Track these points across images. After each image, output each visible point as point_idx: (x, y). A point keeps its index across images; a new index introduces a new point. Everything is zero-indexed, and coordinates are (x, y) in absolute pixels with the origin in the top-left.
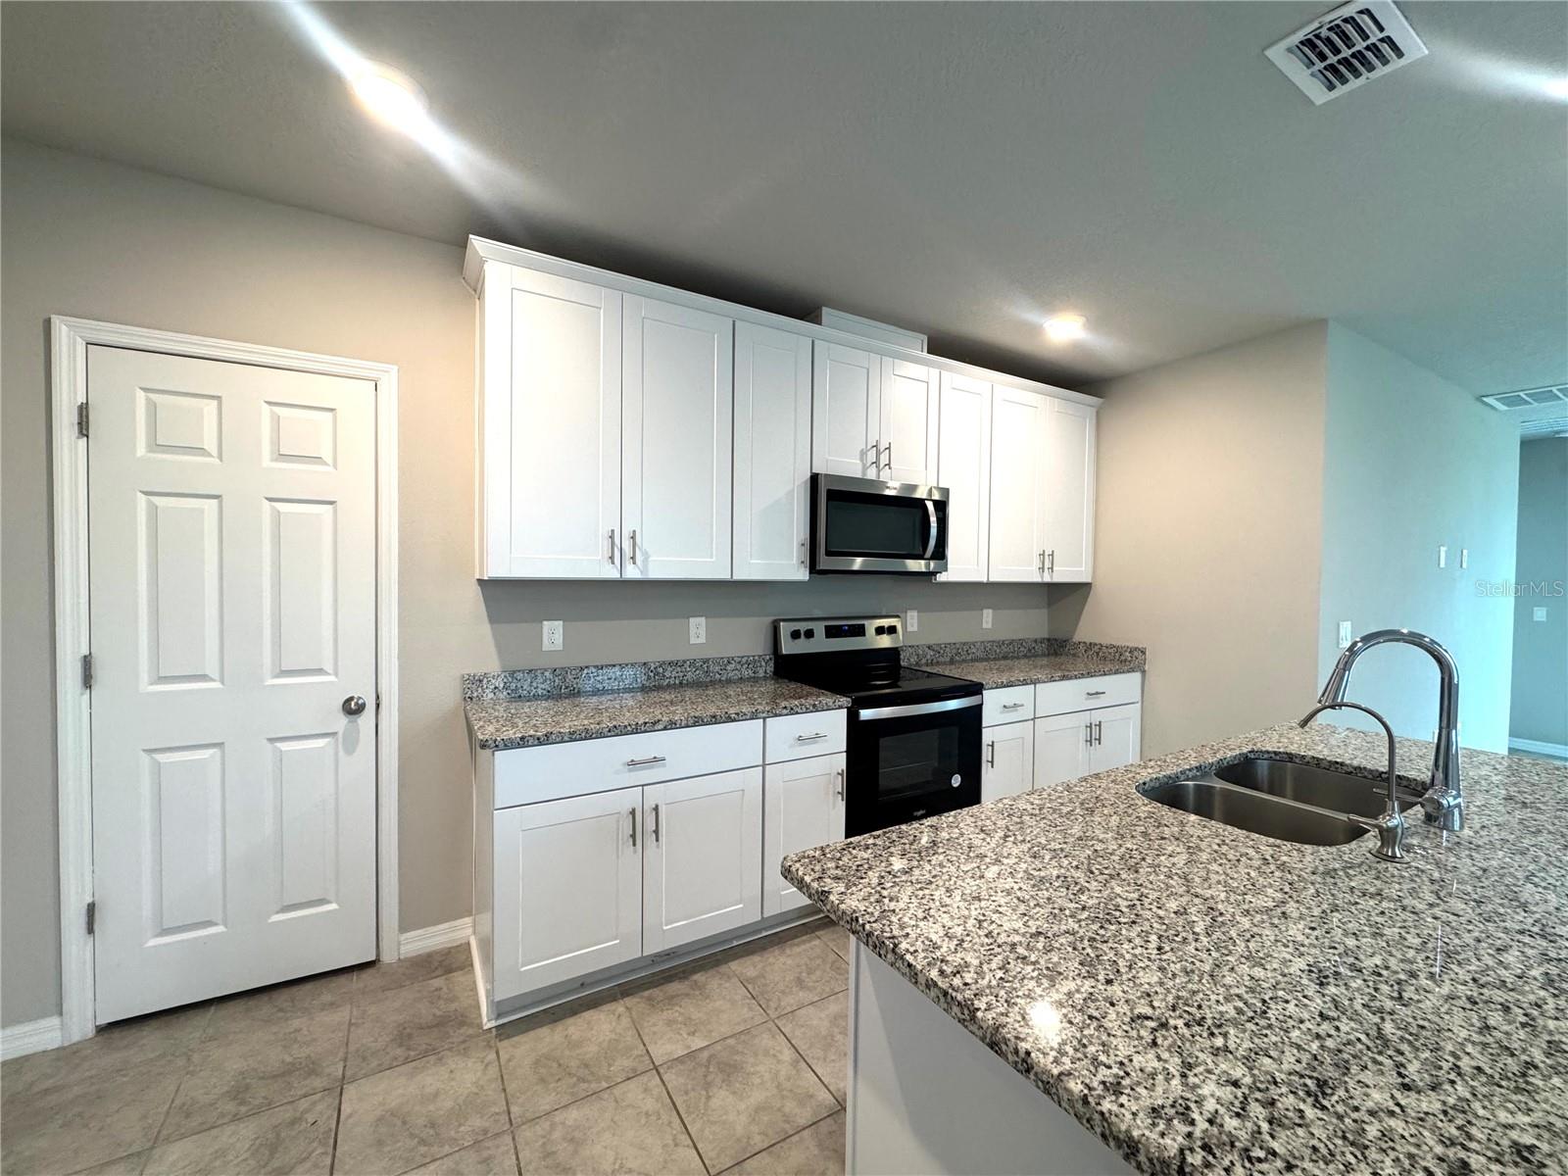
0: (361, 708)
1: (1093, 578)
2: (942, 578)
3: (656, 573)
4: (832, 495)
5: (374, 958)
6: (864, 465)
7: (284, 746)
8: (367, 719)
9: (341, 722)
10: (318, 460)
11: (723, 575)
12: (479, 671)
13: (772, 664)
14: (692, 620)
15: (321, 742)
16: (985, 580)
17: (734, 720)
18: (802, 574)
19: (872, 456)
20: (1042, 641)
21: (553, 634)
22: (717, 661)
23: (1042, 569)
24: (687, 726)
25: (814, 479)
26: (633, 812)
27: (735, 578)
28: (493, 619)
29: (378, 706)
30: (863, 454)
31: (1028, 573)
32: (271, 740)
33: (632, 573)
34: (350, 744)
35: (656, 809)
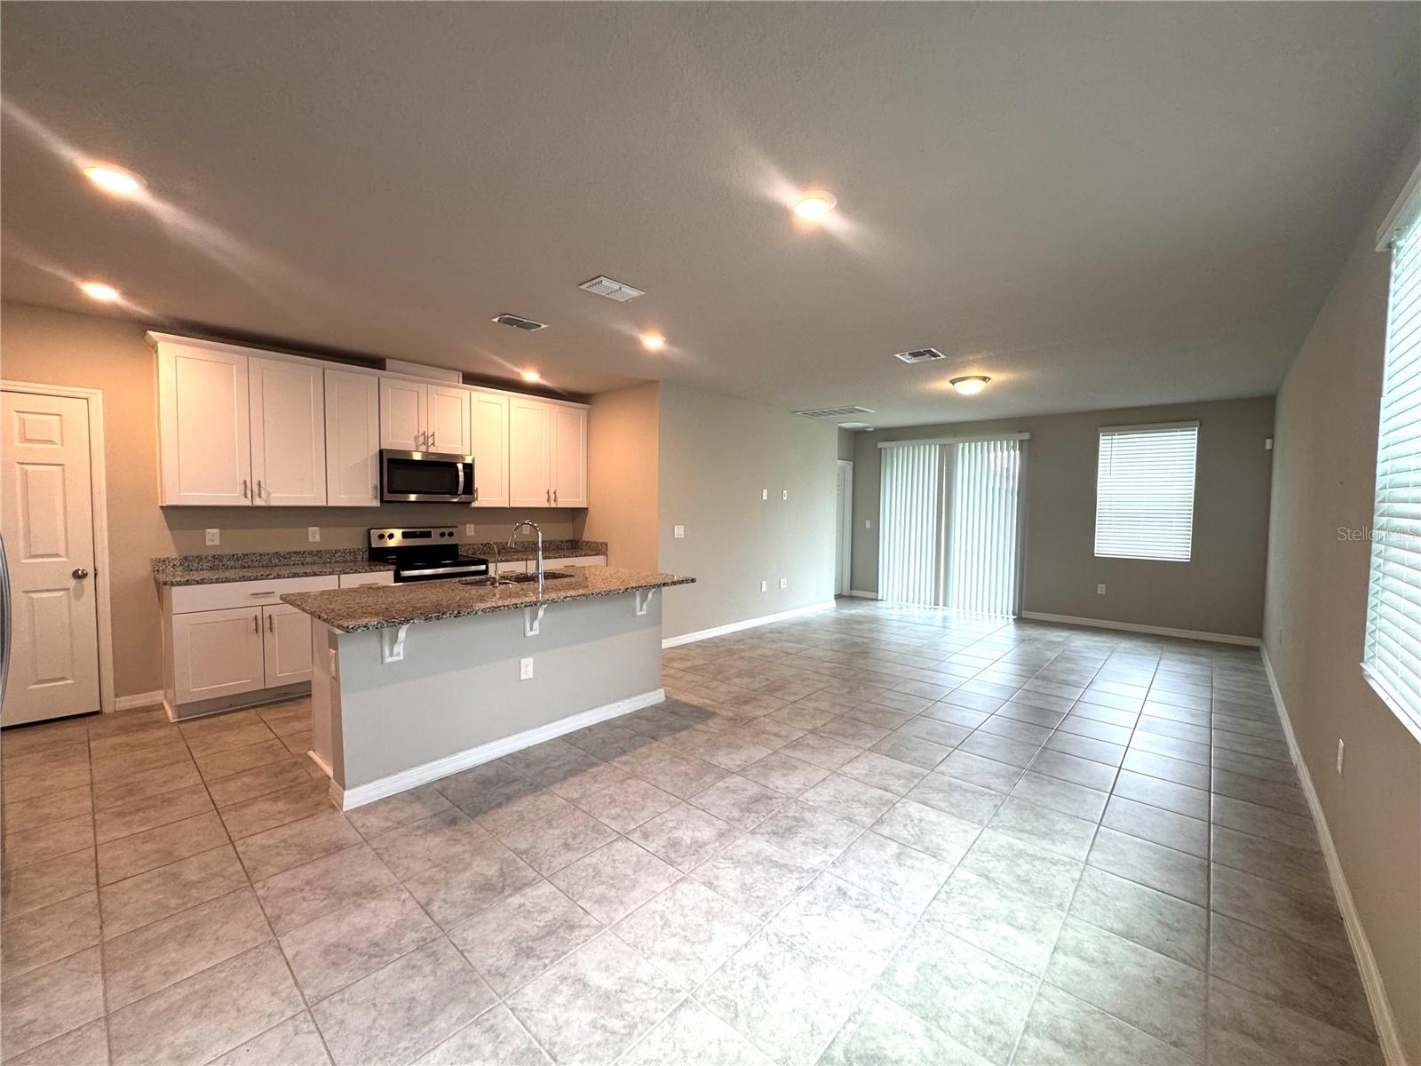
0: (84, 575)
1: (589, 503)
2: (475, 505)
3: (276, 501)
4: (391, 461)
5: (98, 709)
6: (417, 444)
7: (34, 596)
8: (89, 581)
9: (73, 582)
10: (51, 442)
11: (320, 502)
12: (163, 556)
13: (367, 553)
14: (310, 528)
15: (62, 593)
16: (507, 506)
17: (319, 575)
18: (377, 503)
19: (421, 439)
20: (567, 541)
21: (213, 536)
22: (327, 552)
23: (549, 500)
24: (288, 577)
25: (381, 452)
26: (256, 617)
27: (329, 505)
28: (171, 529)
29: (96, 574)
30: (416, 438)
31: (541, 503)
32: (26, 592)
33: (259, 502)
34: (79, 594)
35: (270, 617)
